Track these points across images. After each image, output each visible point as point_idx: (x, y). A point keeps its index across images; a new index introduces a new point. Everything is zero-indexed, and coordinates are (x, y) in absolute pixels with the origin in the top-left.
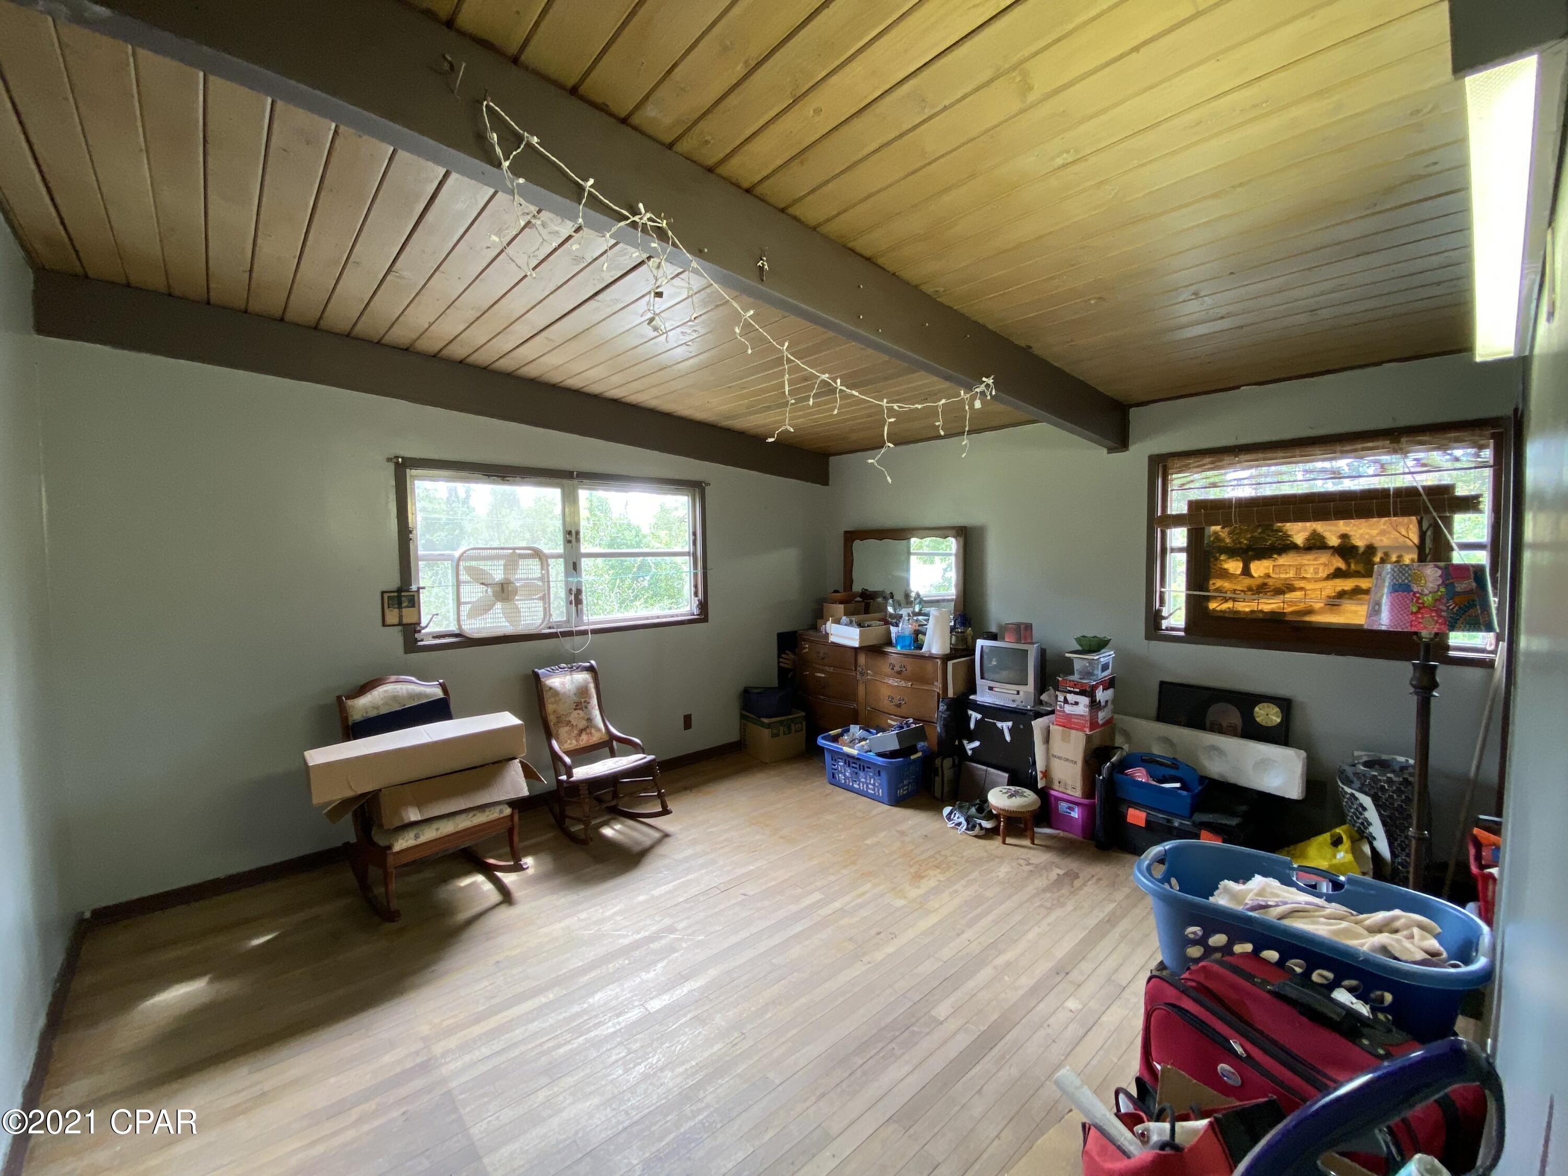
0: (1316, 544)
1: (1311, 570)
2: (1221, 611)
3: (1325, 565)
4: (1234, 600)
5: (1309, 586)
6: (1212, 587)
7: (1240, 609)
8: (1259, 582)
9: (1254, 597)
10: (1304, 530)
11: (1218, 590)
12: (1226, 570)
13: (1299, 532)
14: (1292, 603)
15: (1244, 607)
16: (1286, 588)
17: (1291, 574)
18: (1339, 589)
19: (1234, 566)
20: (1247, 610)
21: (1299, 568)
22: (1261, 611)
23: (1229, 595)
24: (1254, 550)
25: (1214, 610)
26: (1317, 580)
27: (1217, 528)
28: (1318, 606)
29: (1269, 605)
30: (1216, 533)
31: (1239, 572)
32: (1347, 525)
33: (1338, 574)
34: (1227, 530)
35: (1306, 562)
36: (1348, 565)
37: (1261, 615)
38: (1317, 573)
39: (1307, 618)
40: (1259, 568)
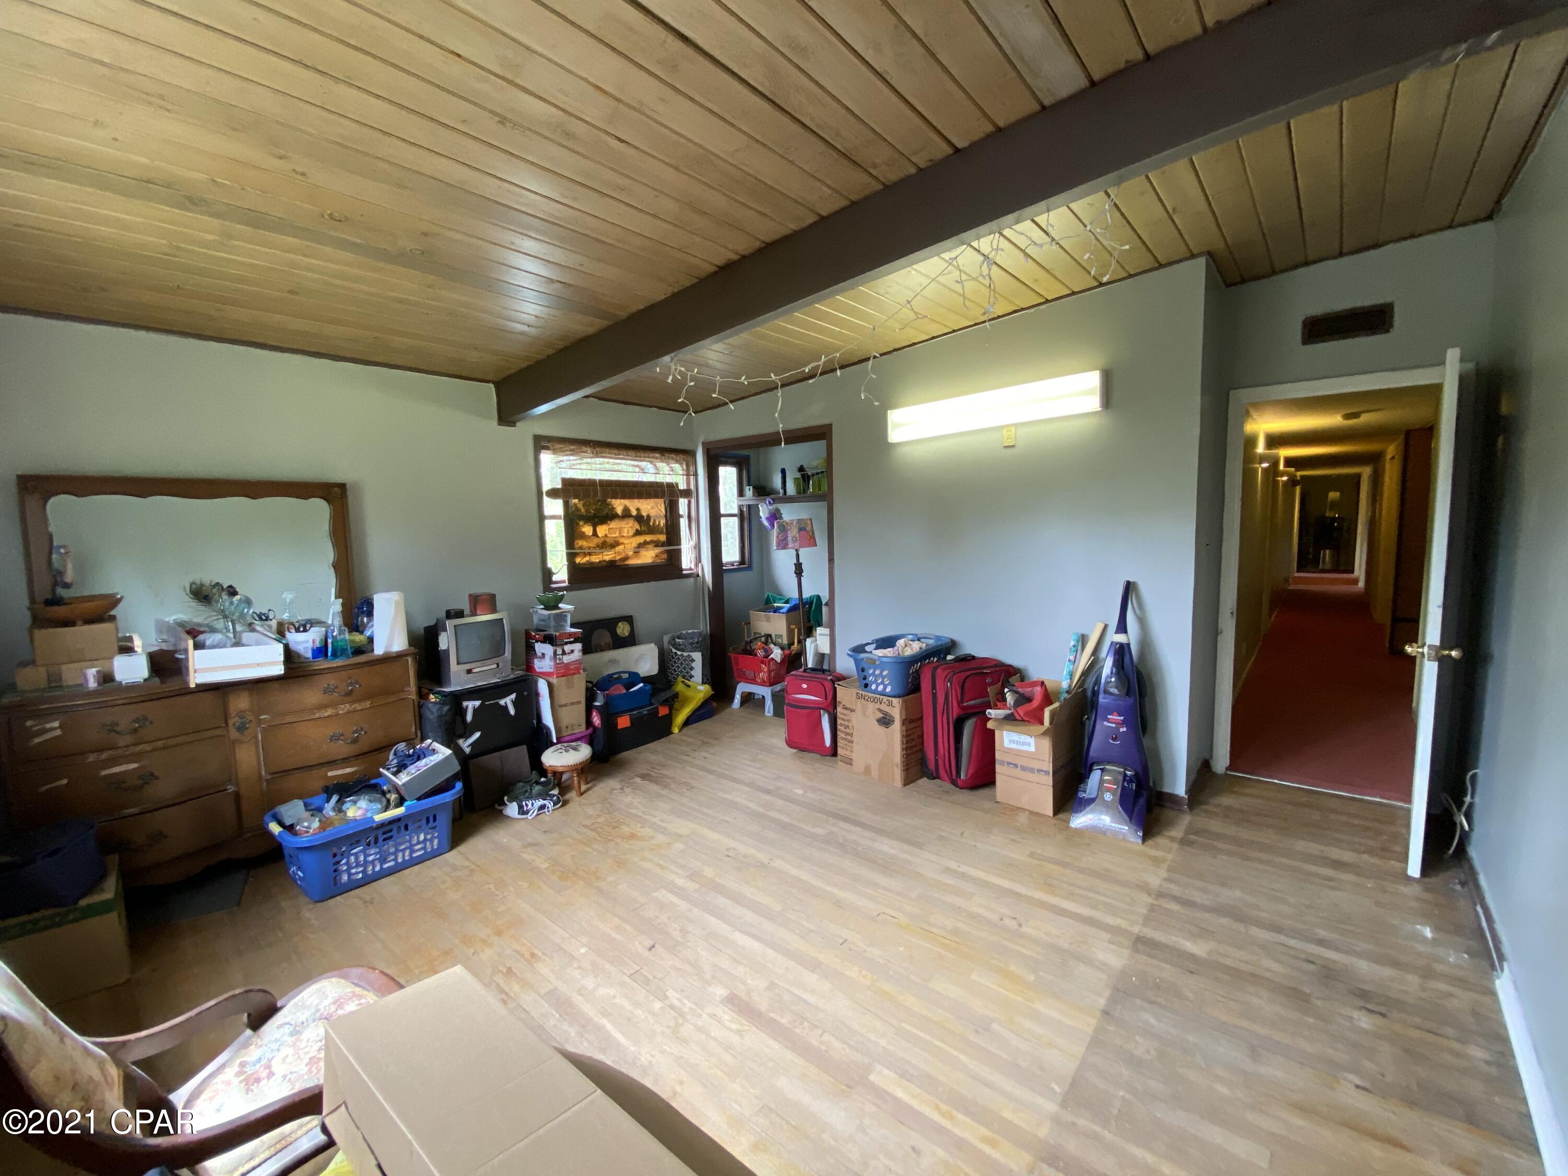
0: (626, 514)
1: (626, 530)
2: (583, 564)
3: (631, 527)
4: (590, 554)
5: (626, 541)
6: (576, 546)
7: (594, 561)
8: (603, 539)
9: (601, 551)
10: (621, 504)
11: (581, 548)
12: (584, 533)
13: (619, 505)
14: (619, 553)
15: (595, 559)
16: (614, 545)
17: (617, 534)
18: (638, 542)
19: (587, 530)
20: (597, 561)
21: (621, 530)
22: (605, 561)
23: (587, 551)
24: (597, 517)
25: (579, 563)
26: (629, 537)
27: (576, 501)
28: (631, 553)
29: (608, 556)
30: (575, 504)
31: (591, 534)
32: (638, 502)
33: (638, 533)
34: (582, 502)
35: (623, 526)
36: (641, 527)
37: (605, 564)
38: (628, 533)
39: (627, 562)
40: (602, 530)
